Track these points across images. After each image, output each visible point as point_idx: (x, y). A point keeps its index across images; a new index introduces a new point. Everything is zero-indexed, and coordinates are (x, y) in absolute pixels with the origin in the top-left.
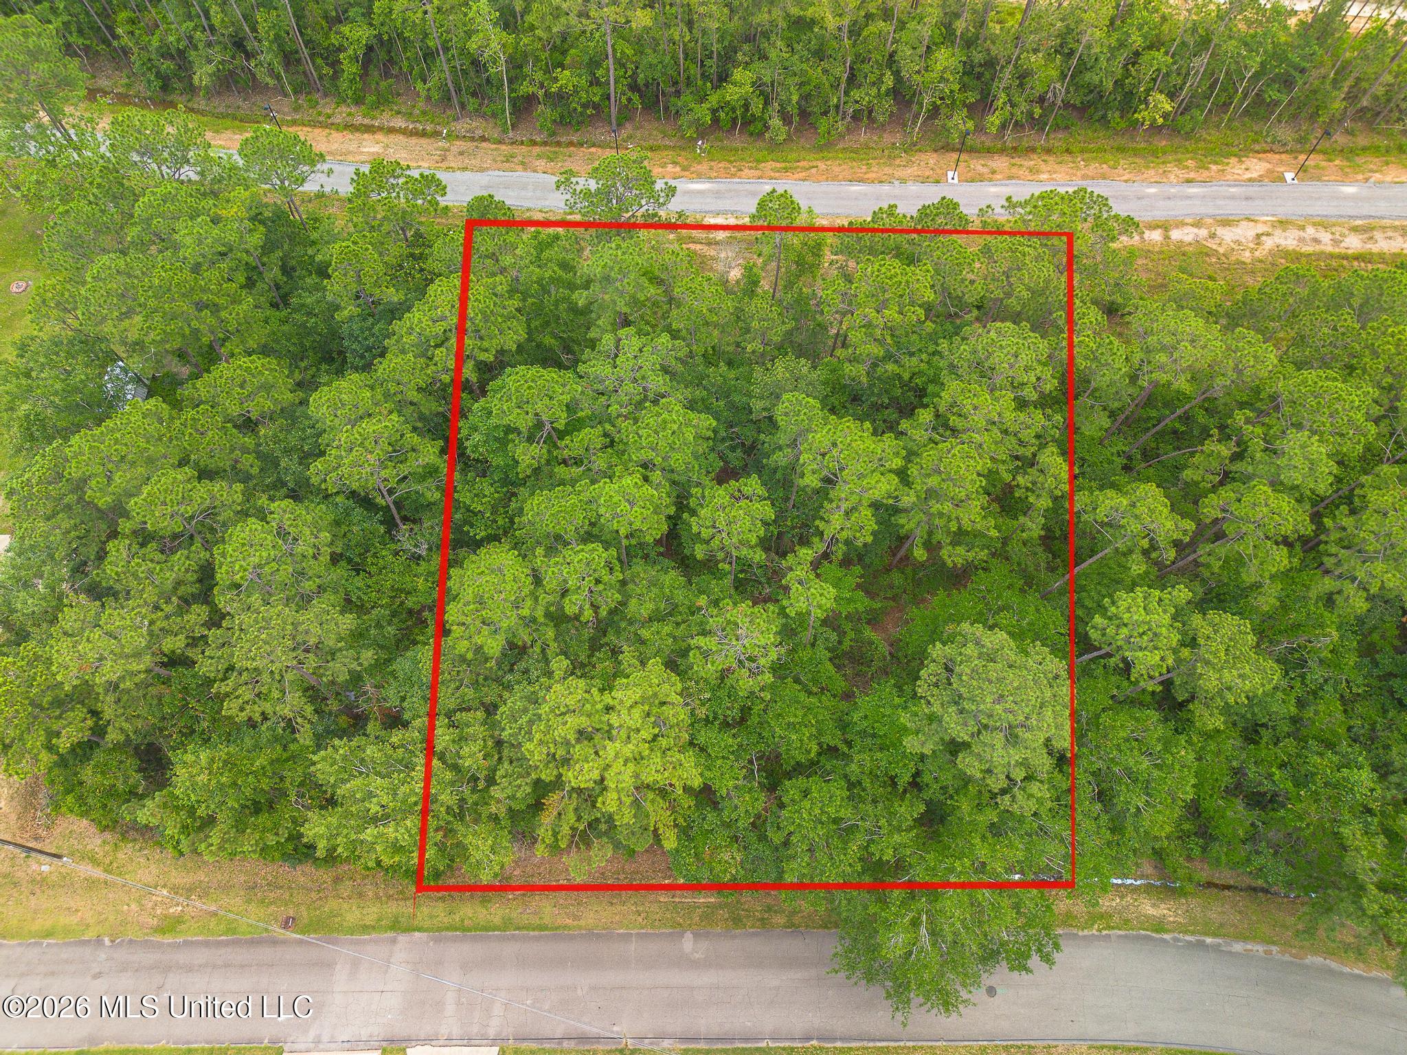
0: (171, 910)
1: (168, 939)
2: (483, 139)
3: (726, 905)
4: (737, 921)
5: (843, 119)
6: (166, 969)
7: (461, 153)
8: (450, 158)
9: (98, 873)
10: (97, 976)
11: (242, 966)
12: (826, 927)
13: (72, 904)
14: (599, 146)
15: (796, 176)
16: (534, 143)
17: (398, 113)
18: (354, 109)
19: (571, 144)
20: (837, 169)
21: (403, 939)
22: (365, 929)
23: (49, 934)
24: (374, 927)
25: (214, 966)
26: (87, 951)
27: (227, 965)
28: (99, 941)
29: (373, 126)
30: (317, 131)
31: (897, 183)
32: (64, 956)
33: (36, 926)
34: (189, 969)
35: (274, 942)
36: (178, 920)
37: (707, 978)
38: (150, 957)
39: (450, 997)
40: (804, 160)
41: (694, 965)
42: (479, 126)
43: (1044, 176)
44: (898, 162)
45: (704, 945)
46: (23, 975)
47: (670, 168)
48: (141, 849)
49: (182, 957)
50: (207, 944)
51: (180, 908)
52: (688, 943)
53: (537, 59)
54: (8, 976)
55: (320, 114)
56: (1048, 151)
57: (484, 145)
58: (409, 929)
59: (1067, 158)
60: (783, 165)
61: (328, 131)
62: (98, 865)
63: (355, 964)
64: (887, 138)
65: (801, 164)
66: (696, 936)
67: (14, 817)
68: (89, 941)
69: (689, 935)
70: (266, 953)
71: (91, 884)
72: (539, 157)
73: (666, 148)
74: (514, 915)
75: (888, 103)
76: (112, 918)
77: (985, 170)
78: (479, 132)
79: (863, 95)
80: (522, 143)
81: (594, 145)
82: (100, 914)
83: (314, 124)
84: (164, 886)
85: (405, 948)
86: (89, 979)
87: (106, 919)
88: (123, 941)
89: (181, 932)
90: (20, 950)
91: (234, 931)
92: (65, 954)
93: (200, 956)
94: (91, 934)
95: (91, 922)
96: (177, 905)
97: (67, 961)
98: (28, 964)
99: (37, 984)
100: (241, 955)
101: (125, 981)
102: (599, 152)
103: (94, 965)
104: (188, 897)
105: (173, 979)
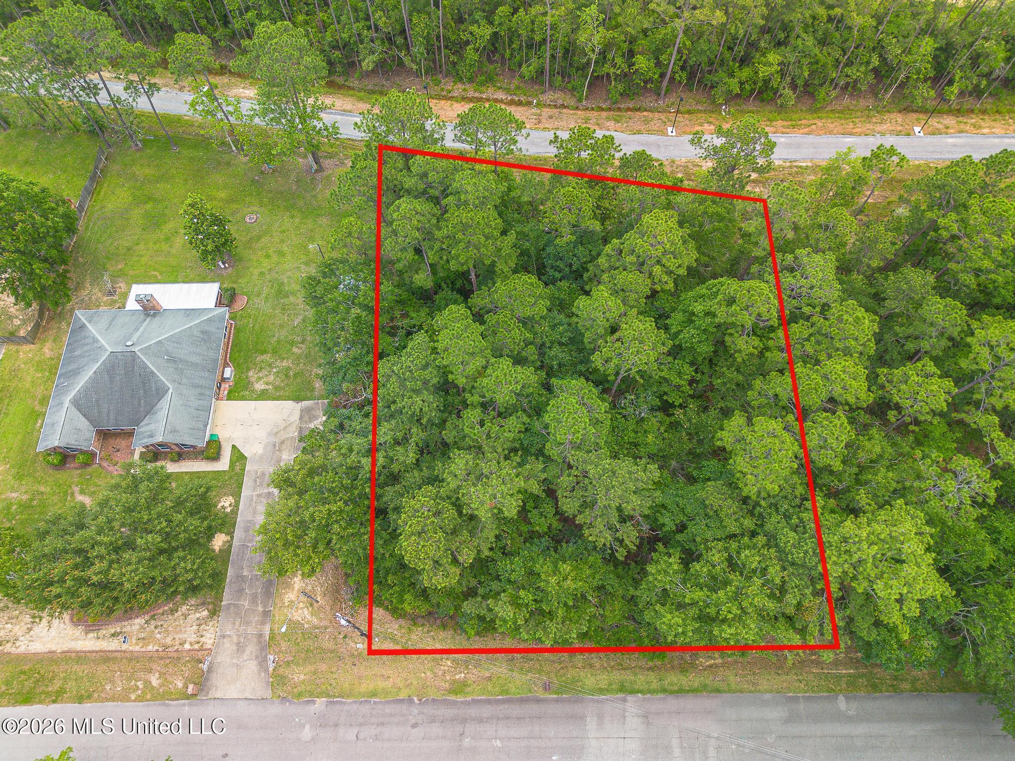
0: (457, 677)
1: (460, 698)
2: (564, 106)
3: (864, 675)
4: (874, 687)
5: (835, 89)
6: (464, 721)
7: (551, 117)
8: (544, 121)
10: (415, 726)
11: (519, 719)
12: (942, 691)
13: (384, 673)
14: (650, 111)
15: (801, 131)
16: (602, 109)
17: (500, 88)
18: (467, 86)
19: (629, 109)
20: (831, 126)
21: (630, 698)
22: (601, 691)
23: (374, 695)
24: (607, 690)
25: (498, 719)
26: (404, 707)
27: (507, 718)
28: (410, 700)
29: (482, 98)
30: (443, 102)
31: (878, 135)
32: (388, 711)
33: (363, 688)
34: (480, 720)
35: (538, 701)
36: (464, 684)
37: (861, 729)
38: (449, 712)
39: (675, 742)
40: (805, 119)
41: (850, 719)
42: (559, 97)
43: (986, 131)
44: (874, 120)
45: (854, 705)
46: (361, 725)
47: (706, 126)
48: (428, 632)
49: (473, 711)
50: (489, 702)
51: (463, 675)
52: (842, 703)
53: (619, 48)
54: (351, 725)
55: (442, 90)
56: (984, 112)
57: (565, 111)
58: (633, 692)
59: (998, 116)
60: (789, 123)
61: (449, 102)
63: (601, 718)
64: (862, 103)
65: (803, 122)
66: (847, 698)
67: (328, 608)
68: (403, 700)
69: (841, 698)
70: (534, 709)
72: (608, 119)
73: (700, 111)
74: (708, 682)
75: (871, 78)
76: (415, 682)
77: (940, 126)
78: (560, 102)
79: (855, 72)
80: (593, 109)
81: (646, 110)
82: (406, 679)
83: (440, 97)
85: (632, 705)
86: (409, 728)
87: (411, 683)
88: (427, 700)
89: (468, 693)
90: (355, 706)
91: (507, 692)
92: (388, 709)
93: (486, 711)
94: (403, 695)
95: (401, 686)
96: (460, 672)
97: (390, 715)
98: (363, 716)
99: (372, 731)
100: (515, 710)
101: (436, 729)
102: (650, 115)
103: (411, 718)
104: (467, 667)
105: (470, 728)
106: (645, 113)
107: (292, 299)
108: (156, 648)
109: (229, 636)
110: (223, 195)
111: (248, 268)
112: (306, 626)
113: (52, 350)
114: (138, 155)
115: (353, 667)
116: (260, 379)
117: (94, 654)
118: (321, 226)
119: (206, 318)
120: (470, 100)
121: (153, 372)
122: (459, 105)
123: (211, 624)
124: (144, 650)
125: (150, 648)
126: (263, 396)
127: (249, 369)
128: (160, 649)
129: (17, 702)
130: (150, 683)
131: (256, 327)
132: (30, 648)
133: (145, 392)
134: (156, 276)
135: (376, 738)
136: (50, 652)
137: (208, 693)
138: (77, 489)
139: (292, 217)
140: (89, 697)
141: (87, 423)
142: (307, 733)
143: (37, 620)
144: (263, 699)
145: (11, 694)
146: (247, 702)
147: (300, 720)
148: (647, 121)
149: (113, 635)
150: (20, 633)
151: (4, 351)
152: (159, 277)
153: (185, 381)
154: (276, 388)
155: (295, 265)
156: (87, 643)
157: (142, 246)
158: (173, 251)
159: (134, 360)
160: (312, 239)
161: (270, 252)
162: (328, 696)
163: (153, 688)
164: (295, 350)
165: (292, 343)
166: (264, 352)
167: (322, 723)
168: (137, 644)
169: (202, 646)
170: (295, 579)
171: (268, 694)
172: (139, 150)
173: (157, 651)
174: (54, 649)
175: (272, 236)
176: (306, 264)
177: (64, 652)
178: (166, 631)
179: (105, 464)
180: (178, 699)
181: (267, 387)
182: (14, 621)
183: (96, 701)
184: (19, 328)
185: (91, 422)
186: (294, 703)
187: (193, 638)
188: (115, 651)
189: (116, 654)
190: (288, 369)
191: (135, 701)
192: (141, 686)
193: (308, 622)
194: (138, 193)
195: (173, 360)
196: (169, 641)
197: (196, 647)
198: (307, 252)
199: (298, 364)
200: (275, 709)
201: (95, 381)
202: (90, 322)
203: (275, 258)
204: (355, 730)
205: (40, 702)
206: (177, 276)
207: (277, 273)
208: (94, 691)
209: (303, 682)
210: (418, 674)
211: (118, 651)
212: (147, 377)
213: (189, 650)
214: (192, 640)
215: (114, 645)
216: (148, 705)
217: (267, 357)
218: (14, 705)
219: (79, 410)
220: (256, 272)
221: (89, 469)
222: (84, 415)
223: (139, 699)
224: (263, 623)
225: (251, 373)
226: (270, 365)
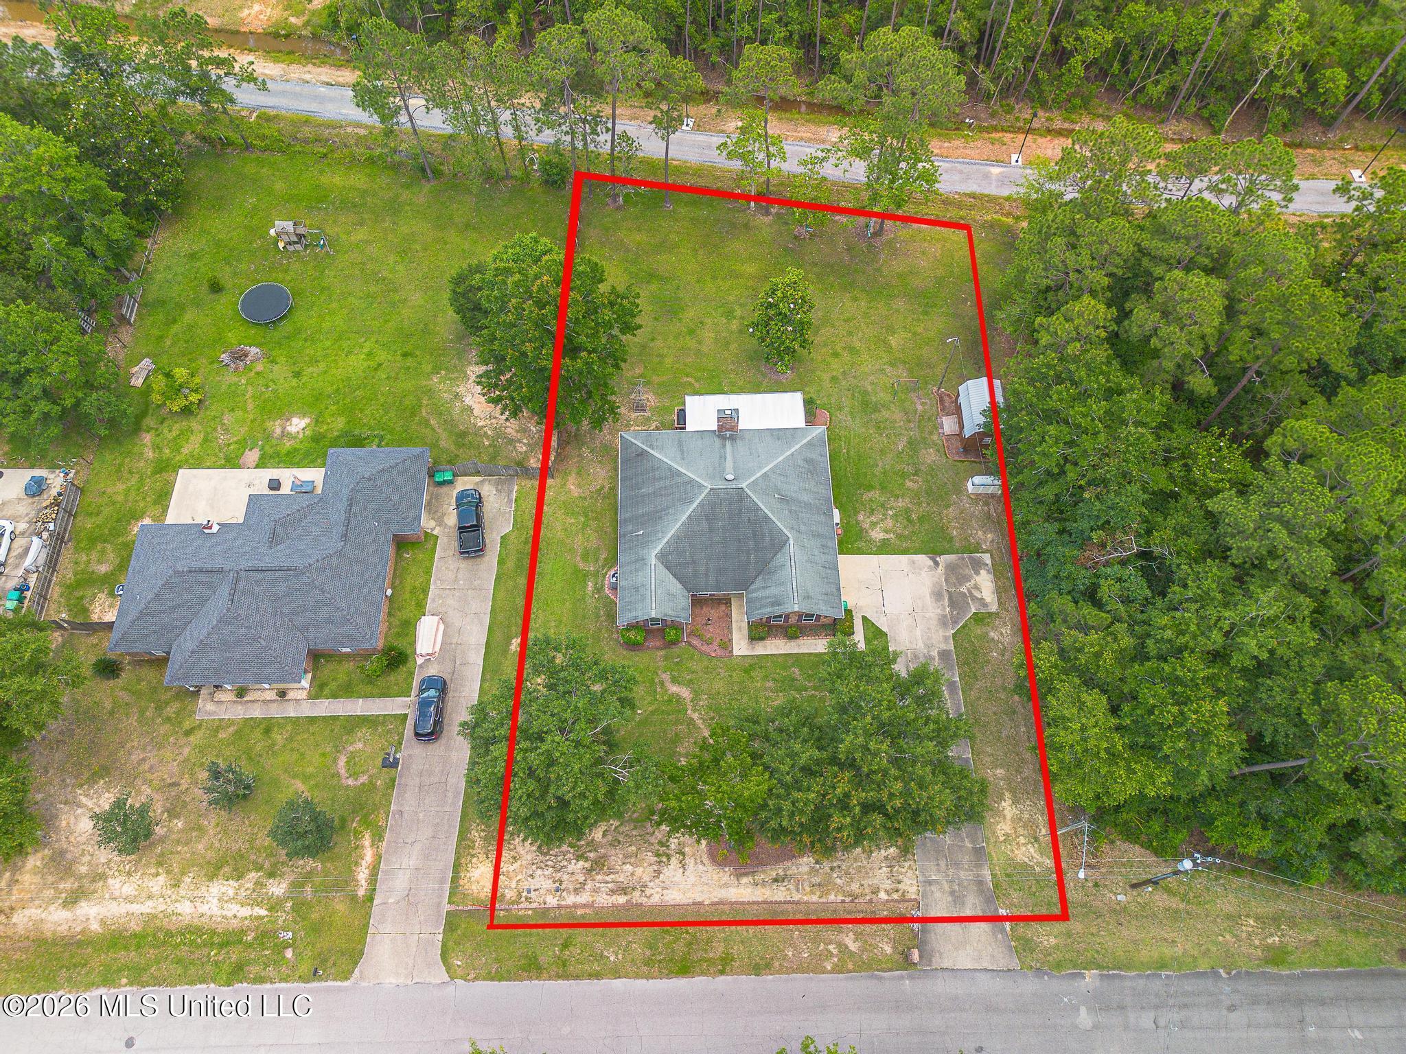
0: (1270, 941)
1: (1284, 971)
6: (1300, 1002)
9: (1175, 903)
10: (1231, 1008)
11: (1376, 1000)
13: (1166, 936)
14: (1317, 147)
17: (1097, 116)
18: (1052, 114)
23: (1163, 966)
25: (1347, 1000)
26: (1209, 983)
27: (1360, 999)
28: (1215, 974)
30: (1021, 136)
32: (1188, 988)
33: (1145, 957)
34: (1322, 1002)
35: (1397, 975)
36: (1283, 951)
38: (1276, 990)
42: (1185, 127)
46: (1157, 1007)
48: (1217, 878)
49: (1309, 989)
50: (1326, 976)
51: (1277, 939)
54: (1143, 1008)
55: (1017, 119)
61: (1030, 136)
62: (1174, 895)
68: (1205, 973)
71: (1175, 915)
76: (1213, 949)
81: (1310, 146)
82: (1199, 945)
83: (1015, 130)
84: (1248, 916)
86: (1225, 1012)
87: (1209, 950)
88: (1239, 973)
89: (1293, 963)
90: (1142, 982)
91: (1348, 962)
92: (1188, 986)
93: (1328, 989)
94: (1203, 966)
95: (1196, 953)
96: (1272, 935)
97: (1193, 993)
98: (1157, 995)
99: (1176, 1016)
100: (1369, 988)
101: (1262, 1014)
102: (1318, 154)
103: (1223, 997)
104: (1279, 927)
105: (1311, 1013)
106: (1310, 151)
107: (885, 413)
108: (840, 898)
109: (937, 882)
110: (750, 269)
111: (813, 371)
112: (1038, 869)
113: (579, 486)
114: (619, 216)
115: (1119, 927)
116: (874, 524)
117: (755, 907)
118: (898, 311)
119: (805, 441)
120: (1060, 133)
121: (766, 516)
122: (1044, 140)
123: (907, 864)
124: (823, 900)
125: (832, 897)
126: (884, 548)
127: (856, 512)
128: (847, 900)
129: (671, 972)
130: (847, 947)
131: (852, 453)
132: (666, 898)
133: (756, 544)
134: (690, 384)
135: (1183, 1025)
136: (694, 904)
137: (930, 961)
138: (666, 677)
139: (855, 299)
140: (768, 967)
141: (679, 586)
142: (1085, 1018)
143: (664, 859)
144: (1009, 970)
145: (660, 962)
146: (989, 975)
147: (1070, 1000)
148: (1317, 162)
149: (776, 880)
150: (646, 878)
151: (516, 488)
152: (697, 385)
153: (803, 528)
154: (899, 536)
155: (877, 367)
156: (741, 890)
157: (659, 343)
158: (705, 349)
159: (741, 500)
160: (891, 330)
161: (839, 350)
162: (1099, 967)
163: (852, 954)
164: (909, 484)
165: (904, 475)
166: (870, 487)
167: (1100, 1004)
168: (812, 893)
169: (903, 895)
170: (1003, 804)
171: (1015, 964)
172: (619, 208)
173: (843, 902)
174: (699, 899)
175: (833, 326)
176: (892, 364)
177: (713, 904)
178: (847, 873)
179: (696, 642)
180: (890, 970)
181: (888, 536)
182: (633, 860)
183: (779, 972)
184: (526, 456)
185: (684, 584)
186: (1055, 976)
187: (887, 885)
188: (785, 902)
189: (786, 906)
190: (907, 511)
191: (832, 972)
192: (835, 952)
193: (1039, 864)
194: (633, 269)
195: (784, 500)
196: (855, 887)
197: (895, 896)
198: (889, 349)
199: (919, 504)
200: (1029, 986)
201: (688, 528)
202: (651, 446)
203: (846, 357)
204: (1152, 1015)
205: (702, 974)
206: (720, 384)
207: (855, 377)
208: (772, 959)
209: (1057, 947)
210: (1214, 938)
211: (789, 902)
212: (759, 522)
213: (887, 901)
214: (888, 887)
215: (779, 894)
216: (851, 978)
217: (875, 494)
218: (668, 977)
219: (668, 568)
220: (826, 377)
221: (676, 650)
222: (675, 576)
223: (838, 970)
224: (979, 866)
225: (861, 517)
226: (883, 506)
